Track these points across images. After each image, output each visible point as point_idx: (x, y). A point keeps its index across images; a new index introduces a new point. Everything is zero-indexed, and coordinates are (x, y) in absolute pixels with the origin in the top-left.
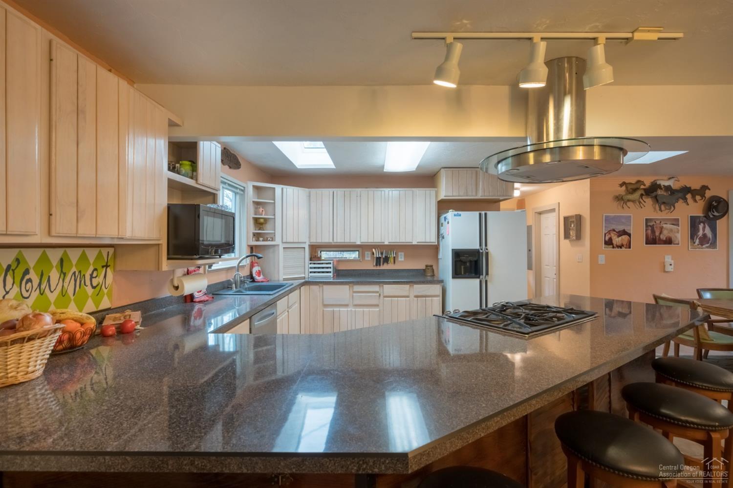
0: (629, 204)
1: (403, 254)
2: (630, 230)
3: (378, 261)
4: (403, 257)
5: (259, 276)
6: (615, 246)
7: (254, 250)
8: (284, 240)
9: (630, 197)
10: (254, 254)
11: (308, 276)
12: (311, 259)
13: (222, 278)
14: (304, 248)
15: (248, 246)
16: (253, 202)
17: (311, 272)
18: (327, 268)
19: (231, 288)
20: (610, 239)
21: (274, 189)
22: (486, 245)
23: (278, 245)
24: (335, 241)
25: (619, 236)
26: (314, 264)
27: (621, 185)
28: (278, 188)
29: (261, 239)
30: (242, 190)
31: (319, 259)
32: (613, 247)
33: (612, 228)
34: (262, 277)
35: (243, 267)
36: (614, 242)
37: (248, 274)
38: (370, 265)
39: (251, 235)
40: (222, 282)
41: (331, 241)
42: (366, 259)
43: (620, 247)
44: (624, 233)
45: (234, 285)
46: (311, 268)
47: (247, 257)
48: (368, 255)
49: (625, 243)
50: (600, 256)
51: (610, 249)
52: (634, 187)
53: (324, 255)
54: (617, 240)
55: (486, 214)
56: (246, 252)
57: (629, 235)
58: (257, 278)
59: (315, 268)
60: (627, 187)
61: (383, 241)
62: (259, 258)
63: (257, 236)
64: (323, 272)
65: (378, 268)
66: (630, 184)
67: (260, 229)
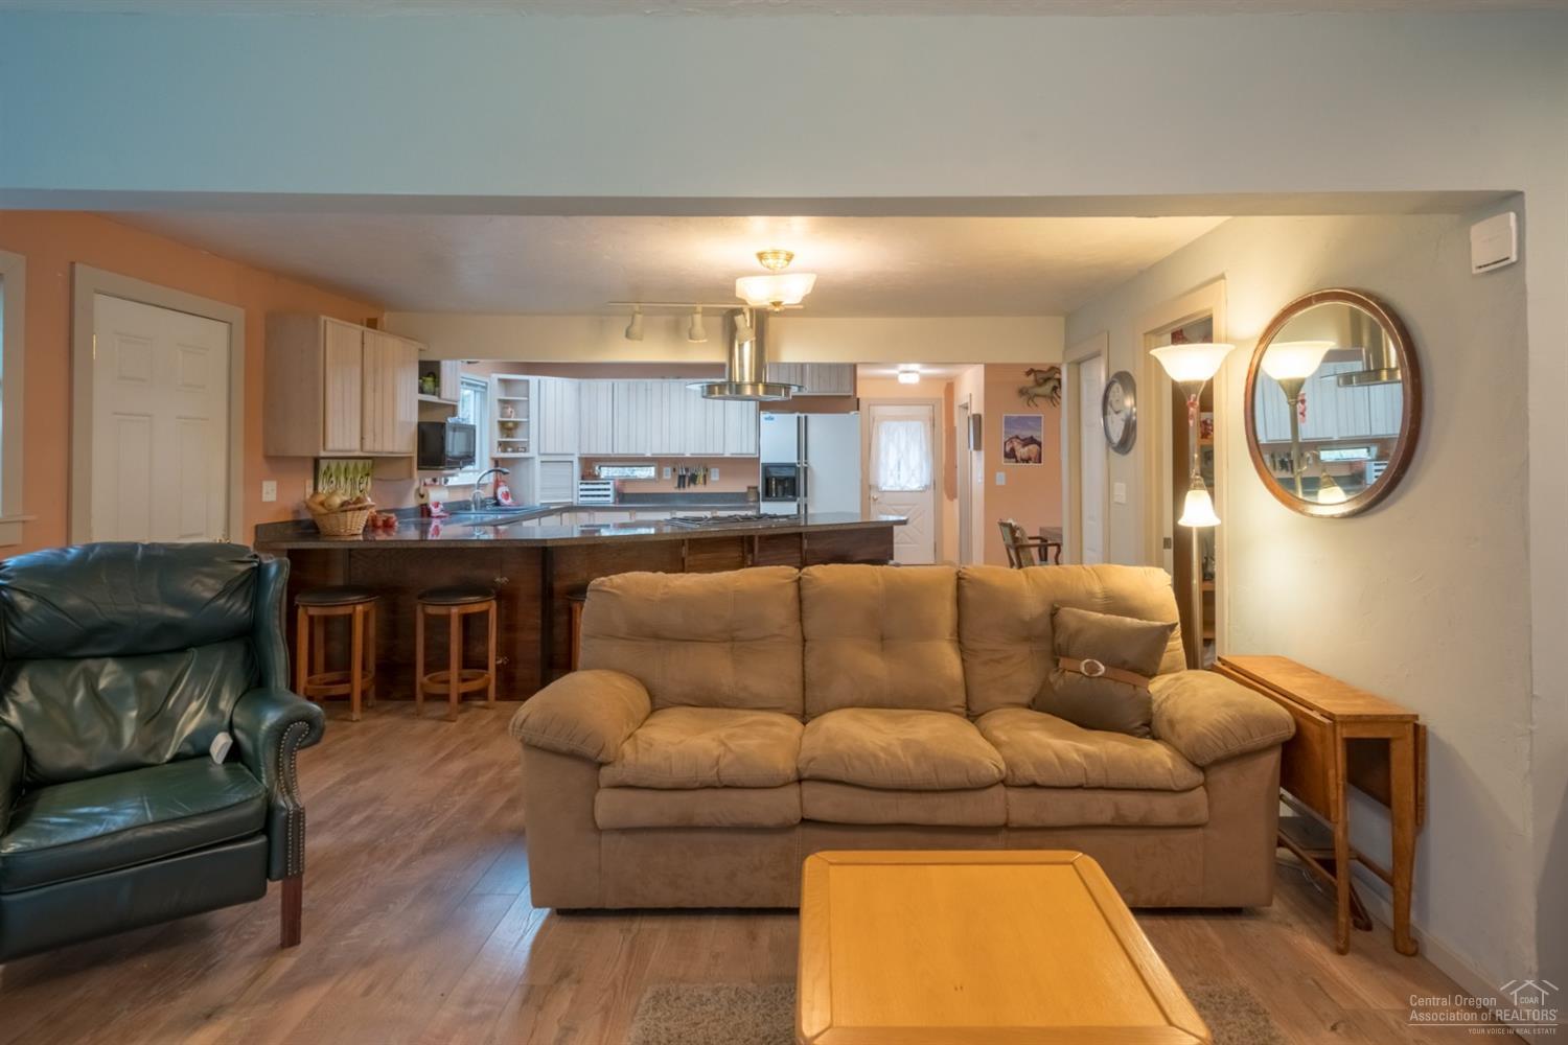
0: (1036, 400)
1: (717, 470)
2: (1040, 437)
3: (681, 481)
4: (717, 475)
5: (507, 499)
6: (1019, 459)
7: (500, 463)
8: (542, 452)
9: (1040, 390)
10: (499, 468)
11: (577, 500)
12: (583, 478)
13: (459, 497)
14: (572, 462)
15: (493, 459)
16: (500, 400)
17: (582, 496)
18: (605, 490)
19: (470, 509)
20: (1013, 450)
21: (528, 381)
22: (806, 458)
23: (532, 458)
24: (616, 452)
25: (1024, 446)
26: (587, 484)
27: (1028, 373)
28: (533, 380)
29: (510, 449)
30: (483, 387)
31: (596, 477)
32: (1017, 462)
33: (1014, 435)
34: (510, 501)
35: (485, 485)
36: (1018, 454)
37: (492, 495)
38: (670, 487)
39: (496, 445)
40: (459, 503)
41: (610, 452)
42: (665, 477)
43: (1027, 460)
44: (1032, 441)
45: (473, 506)
46: (582, 490)
47: (490, 472)
48: (667, 472)
49: (1033, 456)
50: (998, 474)
51: (1012, 464)
52: (1045, 376)
53: (605, 472)
54: (1022, 452)
55: (806, 418)
56: (488, 465)
57: (1039, 444)
58: (503, 501)
59: (587, 490)
60: (1035, 375)
61: (682, 452)
62: (505, 473)
63: (504, 446)
64: (599, 496)
65: (682, 491)
66: (1040, 371)
67: (508, 436)
